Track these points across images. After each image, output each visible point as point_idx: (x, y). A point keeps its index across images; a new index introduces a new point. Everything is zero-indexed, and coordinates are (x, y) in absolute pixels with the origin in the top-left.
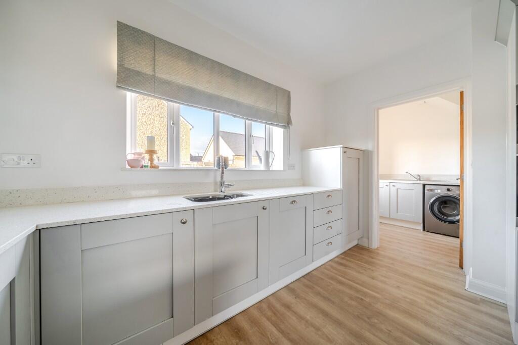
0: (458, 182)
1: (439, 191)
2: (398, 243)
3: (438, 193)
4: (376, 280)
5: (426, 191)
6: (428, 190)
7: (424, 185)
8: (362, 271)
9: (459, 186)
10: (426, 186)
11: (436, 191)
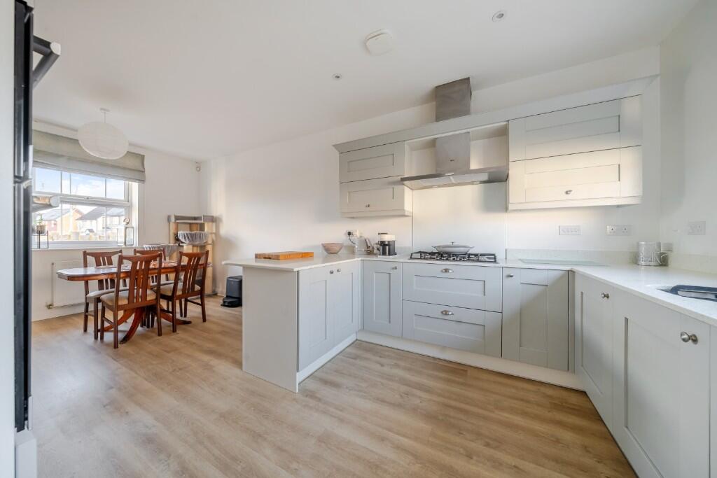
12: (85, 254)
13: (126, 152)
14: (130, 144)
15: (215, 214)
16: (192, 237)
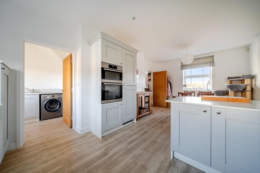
0: (62, 92)
1: (48, 97)
2: (35, 133)
3: (48, 99)
4: (48, 161)
5: (42, 98)
6: (43, 97)
7: (40, 95)
8: (33, 166)
9: (62, 94)
10: (41, 95)
11: (47, 97)
12: (179, 93)
13: (193, 59)
14: (194, 56)
15: (253, 74)
16: (230, 87)
